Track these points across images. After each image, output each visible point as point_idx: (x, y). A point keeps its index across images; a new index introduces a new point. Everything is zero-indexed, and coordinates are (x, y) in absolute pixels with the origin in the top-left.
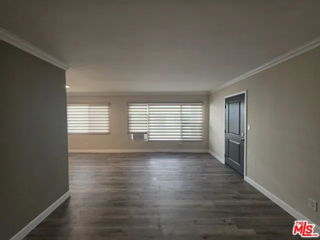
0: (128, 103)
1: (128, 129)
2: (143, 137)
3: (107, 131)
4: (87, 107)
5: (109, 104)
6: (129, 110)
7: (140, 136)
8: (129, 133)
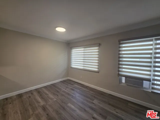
0: (119, 41)
1: (119, 71)
2: (142, 84)
3: (96, 70)
4: (83, 49)
5: (99, 45)
6: (121, 52)
7: (139, 81)
8: (119, 75)
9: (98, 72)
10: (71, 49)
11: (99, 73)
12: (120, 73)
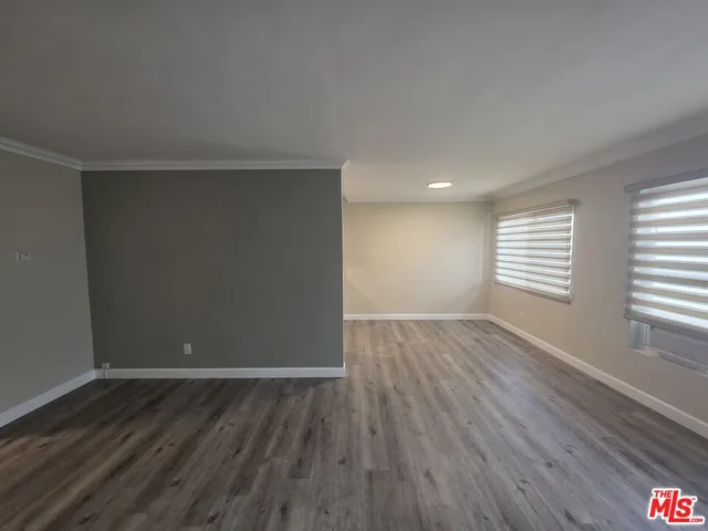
5: (573, 203)
8: (629, 315)
9: (566, 301)
10: (498, 221)
11: (569, 303)
12: (634, 307)
